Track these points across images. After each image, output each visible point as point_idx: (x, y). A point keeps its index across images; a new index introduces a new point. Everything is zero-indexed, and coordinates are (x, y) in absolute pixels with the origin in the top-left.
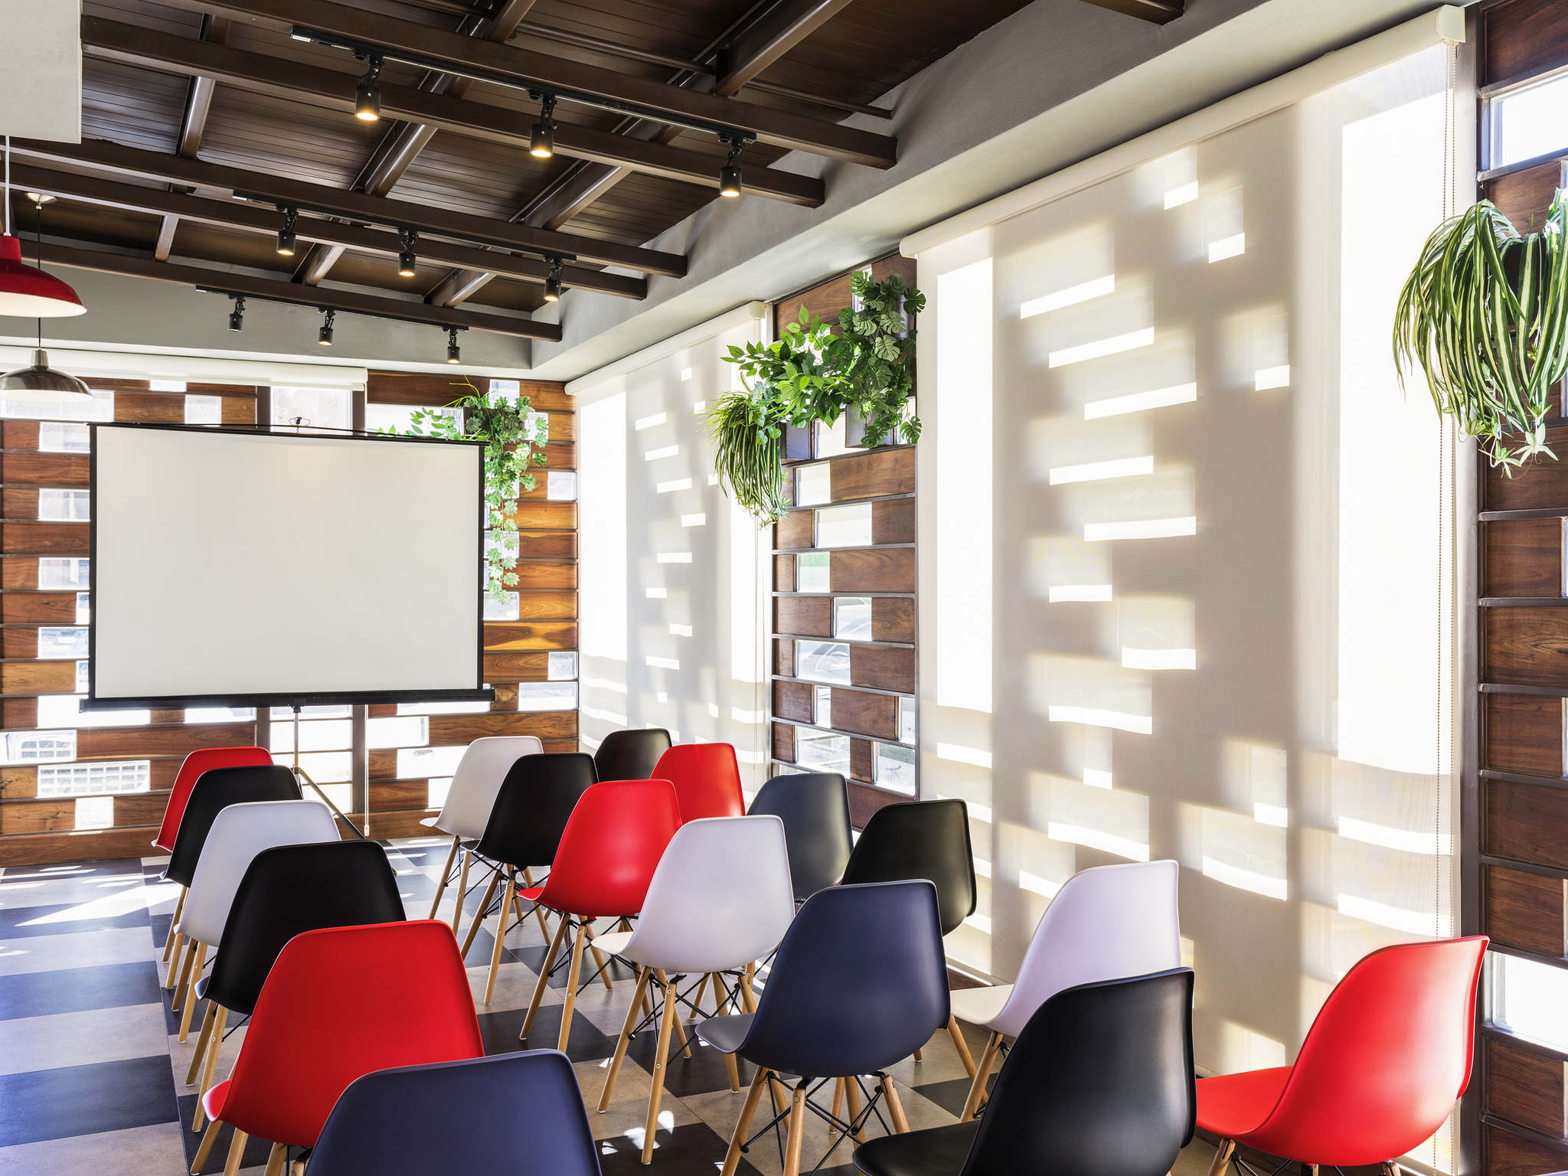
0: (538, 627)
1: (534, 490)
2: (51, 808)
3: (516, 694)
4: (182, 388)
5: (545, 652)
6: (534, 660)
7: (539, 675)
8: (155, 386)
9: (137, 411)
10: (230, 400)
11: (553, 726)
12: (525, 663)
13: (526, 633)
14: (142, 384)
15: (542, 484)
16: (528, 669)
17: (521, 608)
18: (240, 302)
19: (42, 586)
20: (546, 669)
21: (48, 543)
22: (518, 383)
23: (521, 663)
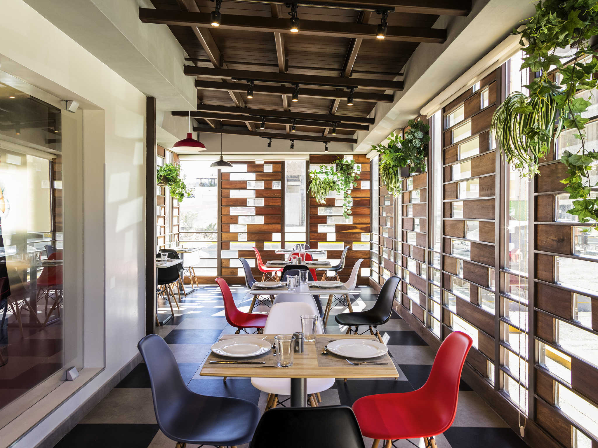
0: (358, 226)
1: (357, 187)
2: (233, 270)
3: (352, 245)
4: (263, 163)
5: (360, 233)
6: (357, 236)
7: (359, 240)
8: (257, 163)
9: (252, 169)
10: (275, 165)
11: (363, 255)
12: (354, 236)
13: (355, 228)
14: (254, 162)
15: (359, 184)
16: (355, 238)
17: (353, 220)
18: (270, 140)
19: (231, 214)
20: (360, 238)
21: (232, 203)
22: (352, 156)
23: (353, 236)
